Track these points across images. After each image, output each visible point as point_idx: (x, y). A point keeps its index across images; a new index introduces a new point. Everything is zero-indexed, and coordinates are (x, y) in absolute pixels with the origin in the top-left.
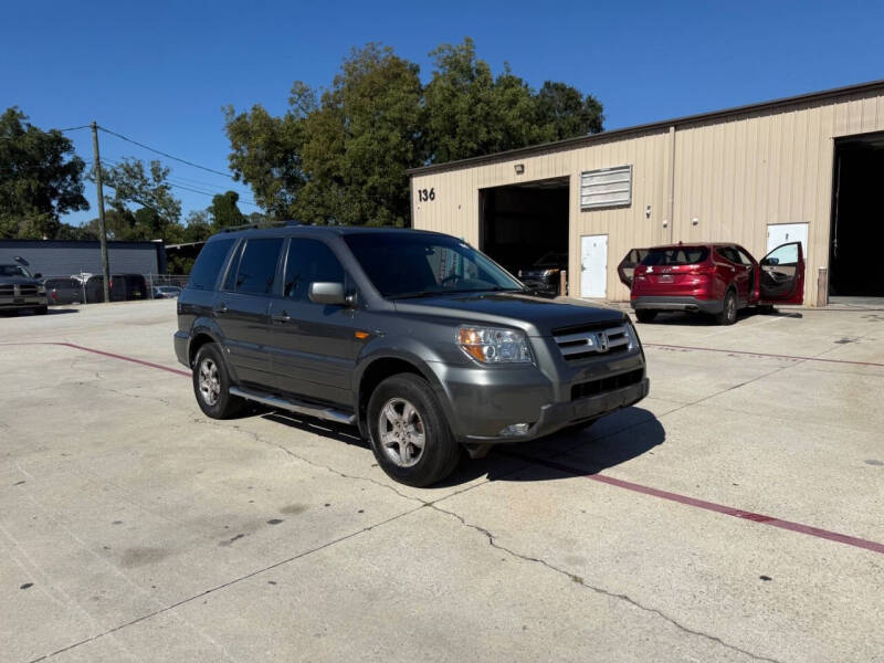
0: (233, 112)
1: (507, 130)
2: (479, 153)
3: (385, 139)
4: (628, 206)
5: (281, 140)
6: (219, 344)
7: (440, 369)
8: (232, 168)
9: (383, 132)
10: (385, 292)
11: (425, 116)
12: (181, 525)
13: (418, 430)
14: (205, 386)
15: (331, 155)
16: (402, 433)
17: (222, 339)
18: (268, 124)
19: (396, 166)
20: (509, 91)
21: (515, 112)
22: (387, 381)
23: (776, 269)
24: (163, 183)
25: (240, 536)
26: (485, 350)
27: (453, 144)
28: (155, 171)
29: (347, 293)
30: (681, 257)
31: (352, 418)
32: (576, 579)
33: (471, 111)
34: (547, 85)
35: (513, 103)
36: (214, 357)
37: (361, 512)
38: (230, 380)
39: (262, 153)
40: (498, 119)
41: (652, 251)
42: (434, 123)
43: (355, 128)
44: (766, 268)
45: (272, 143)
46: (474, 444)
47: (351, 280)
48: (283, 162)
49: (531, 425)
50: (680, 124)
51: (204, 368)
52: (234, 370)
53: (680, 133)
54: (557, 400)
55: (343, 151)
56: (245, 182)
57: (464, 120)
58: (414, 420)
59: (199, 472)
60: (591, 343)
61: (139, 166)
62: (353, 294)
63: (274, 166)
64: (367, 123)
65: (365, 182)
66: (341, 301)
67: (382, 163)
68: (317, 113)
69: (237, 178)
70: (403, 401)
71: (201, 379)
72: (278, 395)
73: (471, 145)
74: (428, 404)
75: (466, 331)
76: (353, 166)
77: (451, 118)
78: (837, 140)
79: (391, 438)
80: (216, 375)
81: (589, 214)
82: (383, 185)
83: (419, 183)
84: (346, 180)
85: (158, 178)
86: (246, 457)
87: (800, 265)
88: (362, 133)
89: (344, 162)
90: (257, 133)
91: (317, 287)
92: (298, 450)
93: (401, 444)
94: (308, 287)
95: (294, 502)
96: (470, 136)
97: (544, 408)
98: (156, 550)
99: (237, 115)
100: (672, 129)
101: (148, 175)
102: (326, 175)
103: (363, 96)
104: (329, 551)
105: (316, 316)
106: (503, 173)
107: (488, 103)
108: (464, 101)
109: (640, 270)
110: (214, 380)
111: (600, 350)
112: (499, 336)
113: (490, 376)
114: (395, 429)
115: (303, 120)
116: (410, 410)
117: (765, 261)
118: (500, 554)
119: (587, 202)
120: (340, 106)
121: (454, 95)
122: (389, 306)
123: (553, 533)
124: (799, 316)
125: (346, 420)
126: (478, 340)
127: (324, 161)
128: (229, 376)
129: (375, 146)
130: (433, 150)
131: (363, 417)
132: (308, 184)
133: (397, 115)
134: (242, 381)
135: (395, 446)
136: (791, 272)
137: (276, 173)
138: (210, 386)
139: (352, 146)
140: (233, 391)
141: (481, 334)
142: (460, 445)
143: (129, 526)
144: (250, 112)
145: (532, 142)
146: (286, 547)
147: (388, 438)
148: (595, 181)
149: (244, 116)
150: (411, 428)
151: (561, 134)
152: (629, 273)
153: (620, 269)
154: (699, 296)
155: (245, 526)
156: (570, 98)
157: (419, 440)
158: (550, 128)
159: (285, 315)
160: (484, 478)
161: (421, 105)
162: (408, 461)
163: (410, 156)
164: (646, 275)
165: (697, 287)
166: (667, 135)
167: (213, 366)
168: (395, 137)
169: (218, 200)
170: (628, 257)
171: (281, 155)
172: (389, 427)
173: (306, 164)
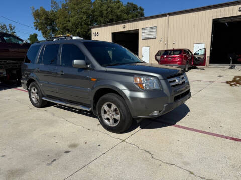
0: (34, 9)
1: (117, 16)
2: (109, 22)
3: (82, 18)
4: (155, 38)
5: (50, 18)
6: (37, 83)
7: (127, 92)
8: (35, 26)
9: (81, 16)
10: (102, 64)
11: (94, 11)
12: (30, 156)
13: (117, 114)
14: (33, 96)
15: (65, 22)
16: (111, 115)
17: (38, 80)
18: (45, 13)
19: (85, 26)
20: (118, 4)
21: (119, 11)
22: (105, 97)
23: (198, 56)
24: (13, 31)
25: (55, 160)
26: (144, 85)
27: (102, 20)
28: (10, 27)
29: (87, 64)
30: (172, 53)
31: (90, 109)
32: (191, 173)
33: (107, 10)
34: (128, 3)
35: (119, 8)
36: (36, 87)
37: (99, 146)
38: (42, 95)
39: (44, 22)
40: (115, 13)
41: (165, 51)
42: (96, 14)
43: (73, 14)
44: (195, 56)
45: (47, 19)
46: (138, 119)
47: (88, 59)
48: (51, 25)
49: (160, 112)
50: (171, 15)
51: (32, 91)
52: (43, 92)
53: (170, 17)
54: (169, 102)
55: (69, 21)
56: (39, 31)
57: (105, 13)
58: (116, 110)
59: (35, 130)
60: (177, 81)
61: (4, 25)
62: (89, 65)
63: (48, 26)
64: (76, 13)
65: (76, 31)
66: (85, 67)
67: (81, 25)
68: (61, 10)
69: (36, 29)
70: (111, 103)
71: (31, 94)
72: (61, 100)
73: (107, 20)
74: (121, 105)
75: (136, 78)
76: (72, 25)
77: (101, 12)
78: (213, 20)
79: (106, 116)
80: (37, 93)
81: (144, 41)
82: (81, 32)
83: (94, 31)
84: (70, 30)
85: (11, 30)
86: (51, 123)
87: (205, 55)
88: (74, 16)
89: (70, 25)
90: (42, 16)
91: (75, 62)
92: (69, 120)
93: (110, 118)
94: (72, 62)
95: (73, 143)
96: (107, 18)
97: (165, 105)
98: (20, 170)
99: (36, 10)
100: (168, 16)
101: (8, 28)
102: (64, 28)
103: (74, 5)
104: (92, 166)
105: (75, 72)
106: (119, 28)
107: (112, 8)
108: (105, 7)
109: (162, 57)
110: (36, 95)
111: (180, 83)
112: (148, 80)
113: (146, 95)
114: (108, 113)
115: (56, 12)
116: (114, 107)
117: (195, 54)
118: (158, 163)
119: (144, 37)
120: (67, 8)
121: (102, 5)
122: (104, 69)
123: (173, 151)
124: (204, 70)
125: (88, 110)
126: (140, 81)
127: (63, 24)
128: (41, 93)
129: (79, 20)
130: (96, 22)
131: (95, 108)
132: (59, 31)
133: (85, 11)
134: (47, 95)
135: (108, 119)
136: (202, 57)
137: (49, 28)
138: (35, 97)
139: (72, 20)
140: (43, 99)
141: (142, 79)
142: (133, 119)
143: (8, 158)
144: (39, 9)
145: (125, 20)
146: (74, 165)
147: (105, 117)
148: (146, 31)
149: (38, 10)
150: (114, 113)
151: (133, 18)
152: (159, 58)
153: (155, 57)
154: (179, 64)
155: (56, 155)
156: (135, 8)
157: (118, 117)
158: (130, 16)
159: (62, 72)
160: (138, 128)
161: (92, 8)
162: (113, 125)
163: (89, 23)
164: (164, 58)
165: (178, 62)
166: (166, 18)
167: (36, 90)
168: (85, 17)
169: (31, 36)
170: (158, 53)
171: (49, 22)
172: (105, 112)
173: (58, 25)
